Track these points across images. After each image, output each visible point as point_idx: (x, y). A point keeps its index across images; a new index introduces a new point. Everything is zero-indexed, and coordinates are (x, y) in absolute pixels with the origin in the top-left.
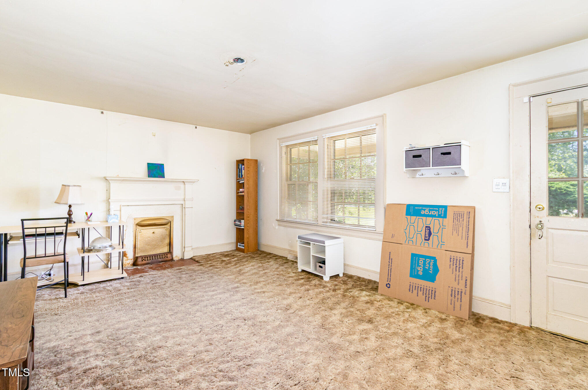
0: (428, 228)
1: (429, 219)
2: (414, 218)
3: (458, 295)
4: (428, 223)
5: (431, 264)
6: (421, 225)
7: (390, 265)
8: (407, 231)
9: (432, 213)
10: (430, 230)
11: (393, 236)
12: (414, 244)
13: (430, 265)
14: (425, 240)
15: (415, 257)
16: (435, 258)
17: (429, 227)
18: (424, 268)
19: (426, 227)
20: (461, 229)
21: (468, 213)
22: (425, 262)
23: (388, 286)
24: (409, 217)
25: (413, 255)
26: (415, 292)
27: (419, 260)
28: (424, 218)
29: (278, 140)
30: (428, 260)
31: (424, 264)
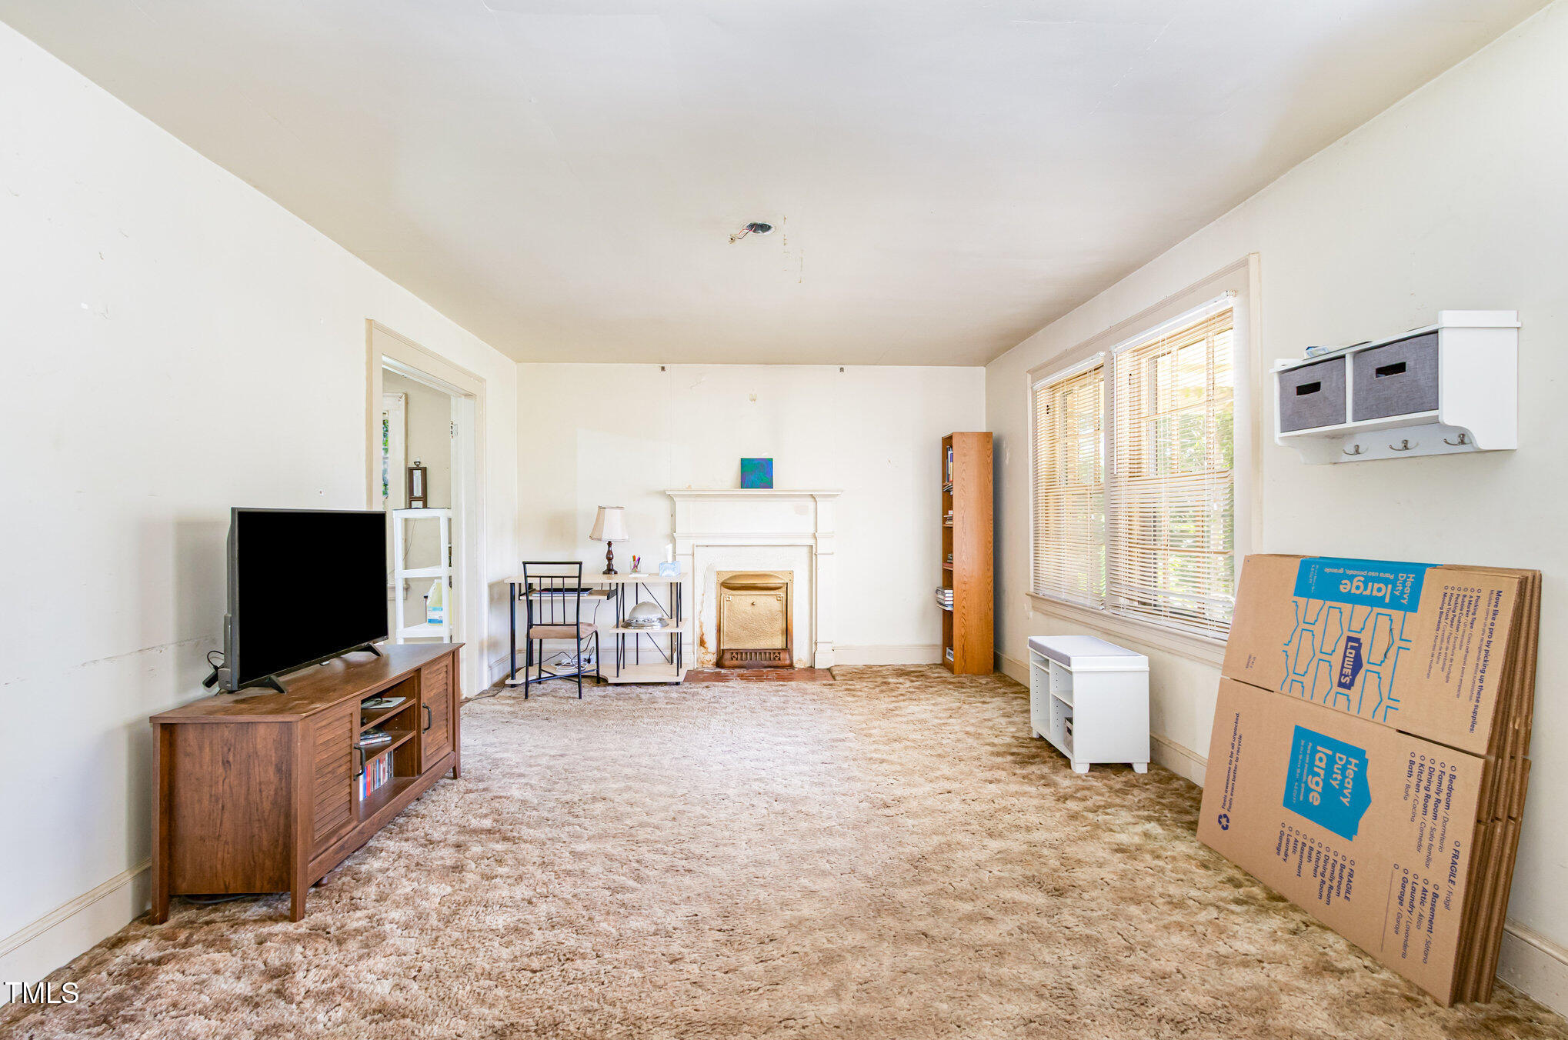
0: (1354, 643)
1: (1362, 610)
2: (1316, 604)
3: (1422, 903)
4: (1356, 625)
5: (1350, 773)
6: (1334, 630)
7: (1235, 755)
8: (1292, 649)
9: (1375, 590)
10: (1358, 650)
11: (1250, 662)
12: (1307, 695)
13: (1344, 777)
14: (1341, 685)
15: (1305, 740)
16: (1364, 752)
17: (1357, 640)
18: (1327, 785)
19: (1350, 639)
20: (1459, 654)
21: (1495, 596)
22: (1331, 761)
23: (1224, 821)
24: (1302, 601)
25: (1301, 733)
26: (1294, 859)
27: (1314, 751)
28: (1347, 607)
29: (1029, 376)
30: (1341, 758)
31: (1329, 771)
